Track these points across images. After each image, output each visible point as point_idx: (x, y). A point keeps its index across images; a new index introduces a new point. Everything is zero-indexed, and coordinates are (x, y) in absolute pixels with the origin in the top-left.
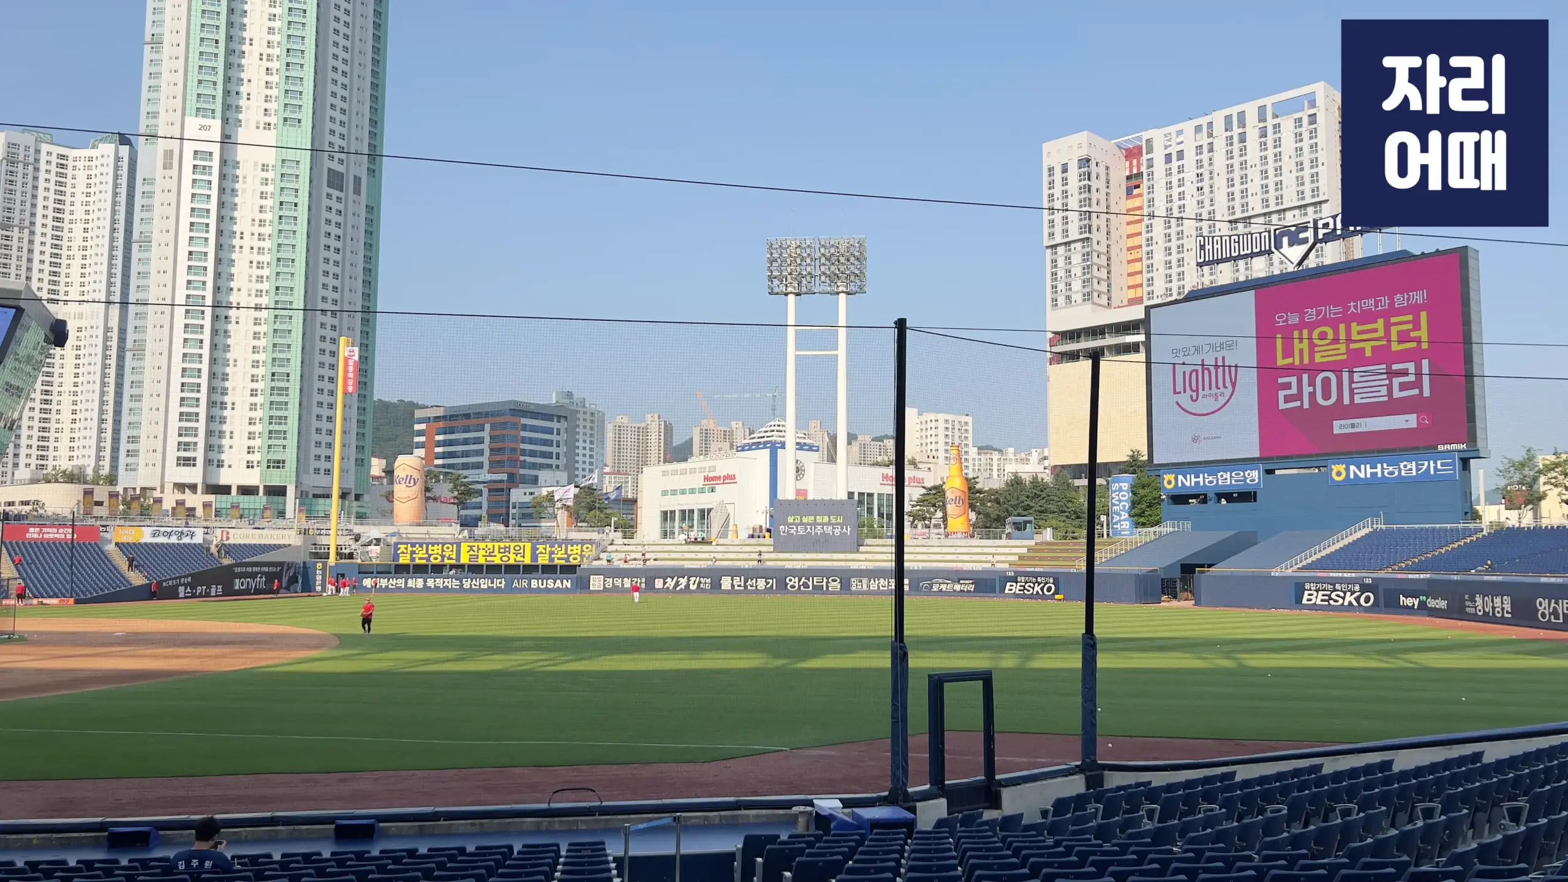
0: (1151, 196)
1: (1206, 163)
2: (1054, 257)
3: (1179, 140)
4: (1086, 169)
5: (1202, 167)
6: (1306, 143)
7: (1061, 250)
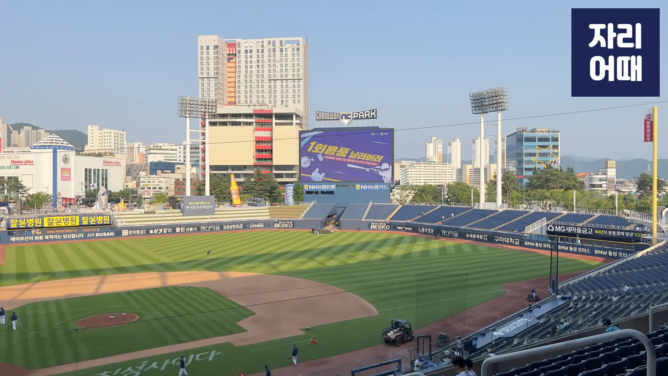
0: (239, 64)
1: (260, 56)
2: (203, 82)
3: (250, 46)
4: (217, 50)
5: (259, 58)
6: (296, 58)
7: (206, 80)
